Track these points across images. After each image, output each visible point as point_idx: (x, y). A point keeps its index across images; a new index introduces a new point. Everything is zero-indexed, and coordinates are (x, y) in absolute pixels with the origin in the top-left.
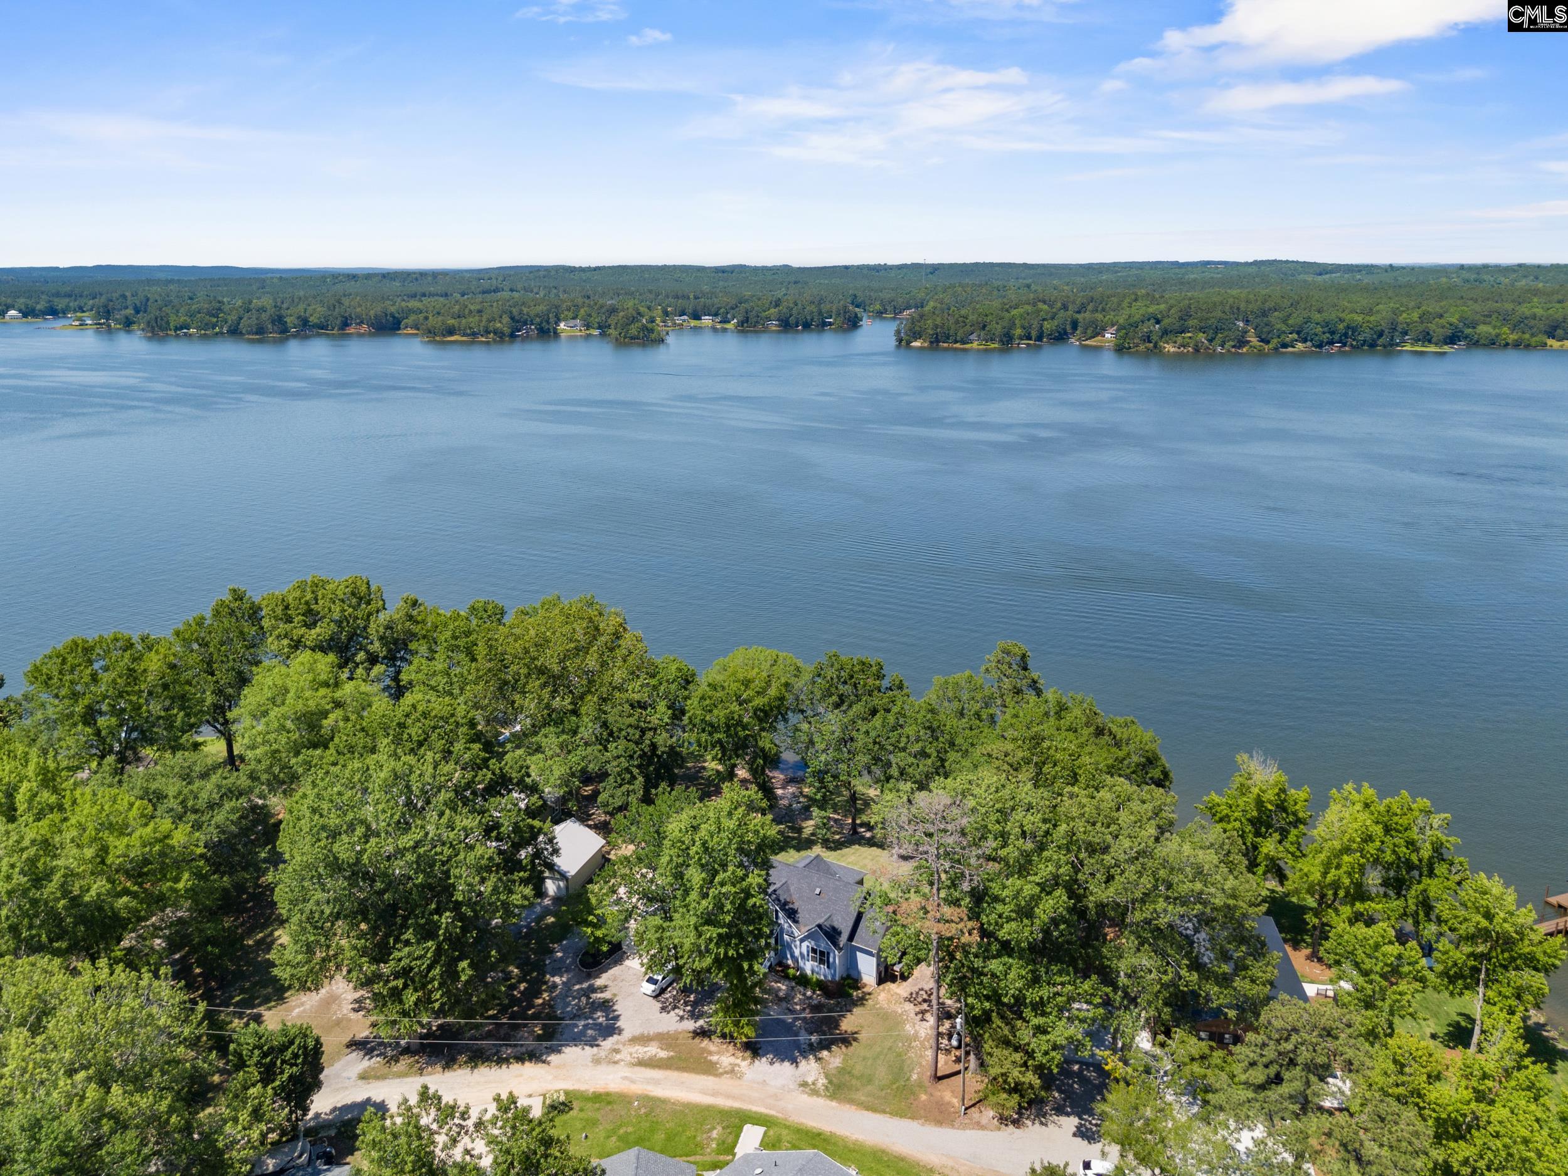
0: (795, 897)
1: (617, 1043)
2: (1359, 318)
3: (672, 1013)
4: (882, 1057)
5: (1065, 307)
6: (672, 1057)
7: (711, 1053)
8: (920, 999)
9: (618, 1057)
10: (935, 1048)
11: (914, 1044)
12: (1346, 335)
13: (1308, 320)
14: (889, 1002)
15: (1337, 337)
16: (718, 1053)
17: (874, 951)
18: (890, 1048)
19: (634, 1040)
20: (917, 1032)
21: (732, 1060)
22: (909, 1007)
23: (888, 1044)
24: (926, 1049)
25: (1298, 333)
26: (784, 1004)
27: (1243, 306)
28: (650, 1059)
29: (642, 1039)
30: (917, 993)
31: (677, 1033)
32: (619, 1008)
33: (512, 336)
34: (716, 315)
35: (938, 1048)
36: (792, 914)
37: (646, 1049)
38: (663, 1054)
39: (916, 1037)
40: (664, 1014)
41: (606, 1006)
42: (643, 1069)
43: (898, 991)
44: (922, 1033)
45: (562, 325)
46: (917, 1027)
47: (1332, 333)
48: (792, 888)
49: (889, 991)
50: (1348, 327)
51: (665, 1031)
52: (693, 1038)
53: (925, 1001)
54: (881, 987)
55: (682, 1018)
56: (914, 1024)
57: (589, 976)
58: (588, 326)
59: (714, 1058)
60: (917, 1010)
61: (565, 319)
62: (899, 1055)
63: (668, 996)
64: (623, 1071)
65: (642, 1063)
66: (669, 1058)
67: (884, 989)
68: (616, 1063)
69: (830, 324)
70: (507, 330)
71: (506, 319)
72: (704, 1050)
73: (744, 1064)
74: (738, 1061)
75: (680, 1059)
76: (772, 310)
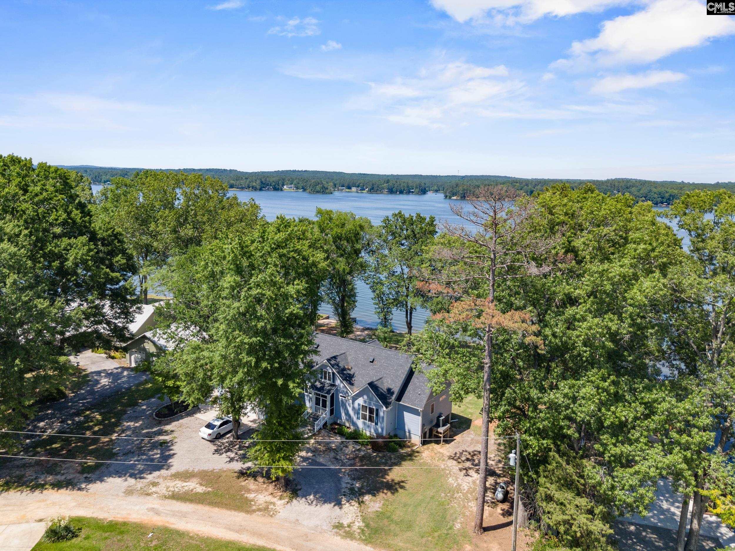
0: (351, 365)
1: (159, 477)
2: (676, 191)
3: (224, 455)
4: (424, 505)
5: (527, 185)
6: (209, 493)
7: (249, 491)
8: (464, 458)
9: (154, 489)
10: (480, 500)
11: (456, 495)
12: (669, 199)
13: (650, 191)
14: (433, 458)
15: (665, 200)
16: (256, 491)
17: (420, 409)
18: (432, 498)
19: (177, 476)
20: (459, 485)
21: (270, 498)
22: (452, 463)
23: (430, 493)
24: (469, 501)
25: (645, 197)
26: (332, 454)
27: (616, 184)
28: (186, 493)
29: (186, 476)
30: (461, 454)
31: (222, 471)
32: (176, 449)
33: (261, 190)
34: (358, 187)
35: (484, 502)
36: (349, 378)
37: (185, 484)
38: (200, 489)
39: (458, 489)
40: (217, 456)
41: (165, 446)
42: (174, 502)
43: (441, 450)
44: (465, 487)
45: (285, 187)
46: (460, 481)
47: (663, 198)
48: (349, 358)
49: (432, 450)
50: (670, 196)
51: (211, 469)
52: (238, 477)
53: (468, 460)
54: (425, 447)
55: (232, 460)
56: (457, 478)
57: (160, 423)
58: (297, 188)
59: (251, 496)
60: (460, 466)
61: (287, 184)
62: (441, 504)
63: (225, 441)
64: (154, 502)
65: (175, 497)
66: (205, 493)
67: (428, 449)
68: (148, 494)
69: (413, 192)
70: (258, 187)
71: (258, 182)
72: (243, 488)
73: (280, 503)
74: (275, 500)
75: (216, 495)
76: (385, 185)
